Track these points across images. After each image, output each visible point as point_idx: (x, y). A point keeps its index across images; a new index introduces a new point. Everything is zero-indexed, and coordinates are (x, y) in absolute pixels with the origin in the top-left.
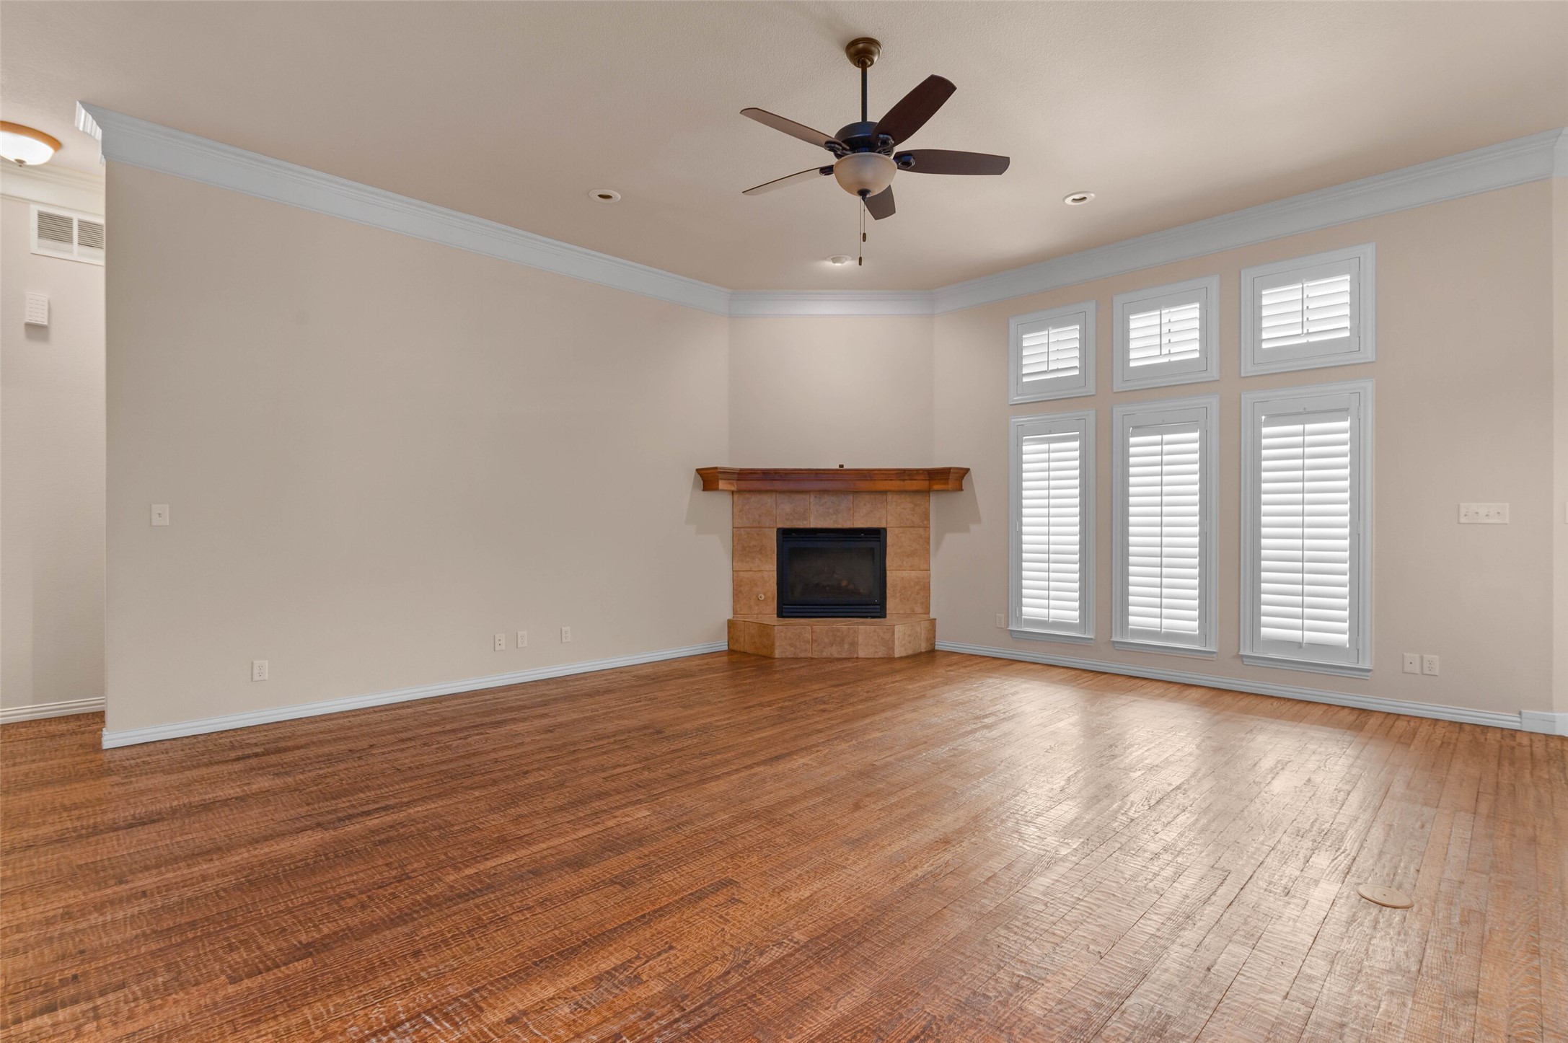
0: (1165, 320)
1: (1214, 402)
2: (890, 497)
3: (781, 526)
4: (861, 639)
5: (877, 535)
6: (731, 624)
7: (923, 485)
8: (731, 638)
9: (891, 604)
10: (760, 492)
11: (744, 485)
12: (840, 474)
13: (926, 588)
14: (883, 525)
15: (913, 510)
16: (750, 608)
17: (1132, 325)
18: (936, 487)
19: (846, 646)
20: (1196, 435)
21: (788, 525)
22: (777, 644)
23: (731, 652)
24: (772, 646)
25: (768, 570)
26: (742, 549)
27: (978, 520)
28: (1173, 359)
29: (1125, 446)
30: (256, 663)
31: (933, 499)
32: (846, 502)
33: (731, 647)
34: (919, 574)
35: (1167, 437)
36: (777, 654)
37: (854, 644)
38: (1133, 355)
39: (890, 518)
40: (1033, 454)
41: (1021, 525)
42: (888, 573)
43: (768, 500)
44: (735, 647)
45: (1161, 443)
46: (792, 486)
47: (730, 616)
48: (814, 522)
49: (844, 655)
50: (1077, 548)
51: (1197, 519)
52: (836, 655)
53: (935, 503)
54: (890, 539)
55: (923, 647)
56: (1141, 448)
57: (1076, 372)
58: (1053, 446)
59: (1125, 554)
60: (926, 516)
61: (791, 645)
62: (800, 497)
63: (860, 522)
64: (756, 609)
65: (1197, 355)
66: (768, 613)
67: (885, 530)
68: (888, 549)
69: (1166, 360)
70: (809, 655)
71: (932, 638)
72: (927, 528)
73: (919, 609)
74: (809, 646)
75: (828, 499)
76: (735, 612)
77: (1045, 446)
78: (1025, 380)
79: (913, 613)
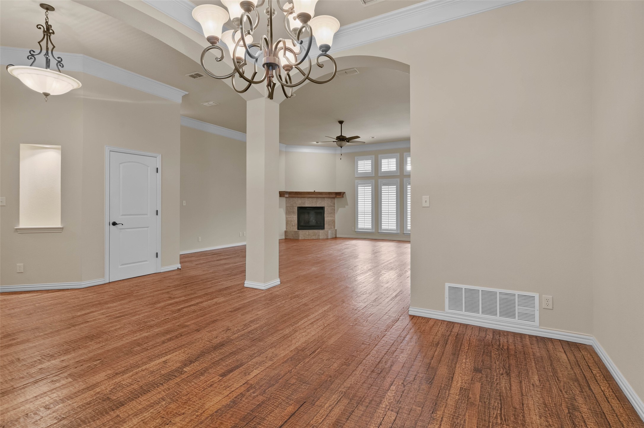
0: (389, 161)
1: (398, 180)
2: (325, 199)
3: (298, 206)
4: (320, 234)
5: (322, 208)
6: (286, 232)
7: (334, 196)
8: (285, 235)
9: (326, 226)
10: (293, 197)
11: (291, 196)
12: (314, 193)
13: (334, 222)
14: (324, 206)
15: (331, 202)
16: (290, 227)
17: (382, 161)
18: (337, 197)
19: (317, 236)
20: (395, 187)
21: (300, 206)
22: (300, 236)
23: (286, 239)
24: (299, 236)
25: (295, 217)
26: (288, 212)
27: (347, 205)
28: (391, 170)
29: (381, 188)
30: (199, 237)
31: (336, 199)
32: (315, 200)
33: (286, 238)
34: (333, 218)
35: (390, 187)
36: (300, 238)
37: (319, 236)
38: (382, 168)
39: (325, 204)
40: (361, 189)
41: (358, 206)
42: (325, 218)
43: (296, 199)
44: (287, 238)
45: (388, 188)
46: (302, 196)
47: (285, 230)
48: (307, 205)
49: (316, 238)
50: (371, 211)
51: (395, 205)
52: (314, 238)
53: (336, 200)
54: (325, 210)
55: (334, 236)
56: (384, 189)
57: (371, 171)
58: (365, 187)
59: (381, 212)
60: (334, 204)
61: (303, 236)
62: (303, 199)
63: (318, 205)
64: (292, 228)
65: (395, 170)
66: (295, 228)
67: (324, 207)
68: (325, 212)
69: (389, 170)
70: (308, 238)
71: (336, 234)
72: (334, 207)
73: (332, 227)
74: (308, 236)
75: (310, 199)
76: (286, 229)
77: (364, 187)
78: (359, 172)
79: (331, 228)
